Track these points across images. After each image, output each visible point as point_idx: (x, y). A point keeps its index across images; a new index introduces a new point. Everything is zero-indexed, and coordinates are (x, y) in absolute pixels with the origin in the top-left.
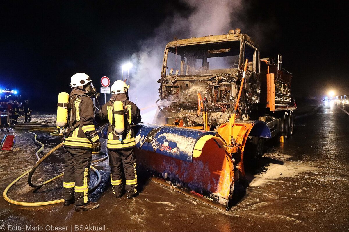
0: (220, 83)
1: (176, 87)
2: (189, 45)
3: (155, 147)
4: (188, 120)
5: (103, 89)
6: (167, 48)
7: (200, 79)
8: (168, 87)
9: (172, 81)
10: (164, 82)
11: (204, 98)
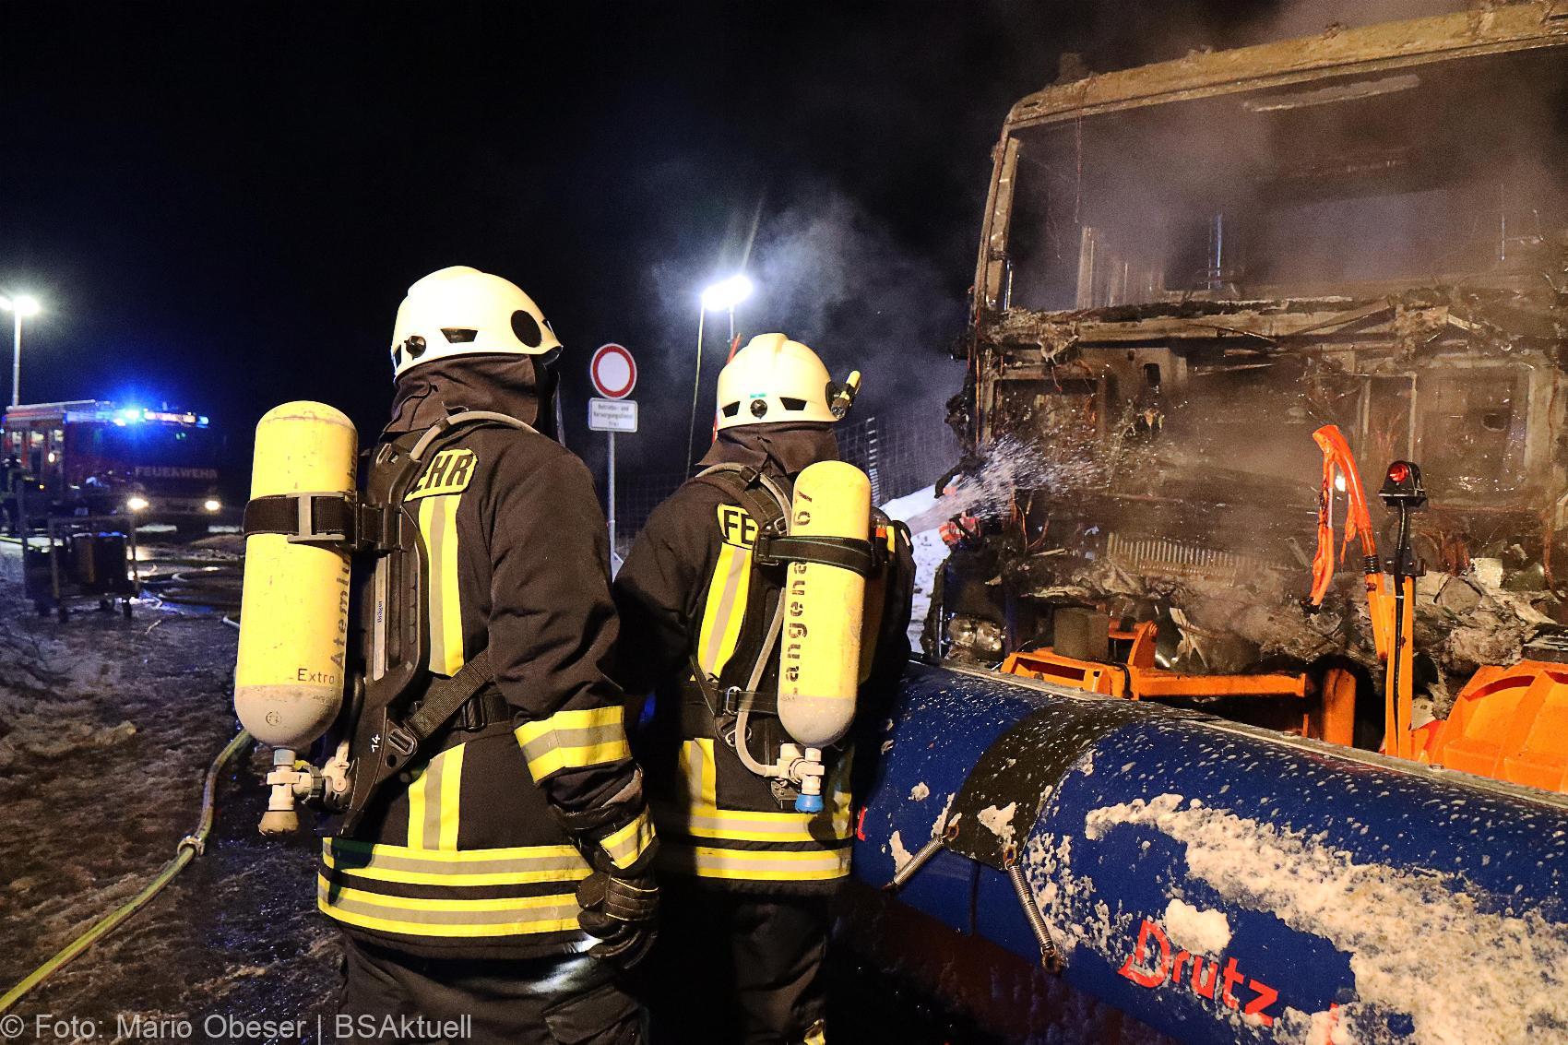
0: (1422, 361)
1: (1074, 387)
2: (1172, 98)
3: (1049, 922)
4: (1176, 614)
5: (600, 406)
6: (1011, 134)
7: (1266, 332)
8: (1018, 384)
9: (1050, 348)
10: (988, 353)
11: (1397, 466)
